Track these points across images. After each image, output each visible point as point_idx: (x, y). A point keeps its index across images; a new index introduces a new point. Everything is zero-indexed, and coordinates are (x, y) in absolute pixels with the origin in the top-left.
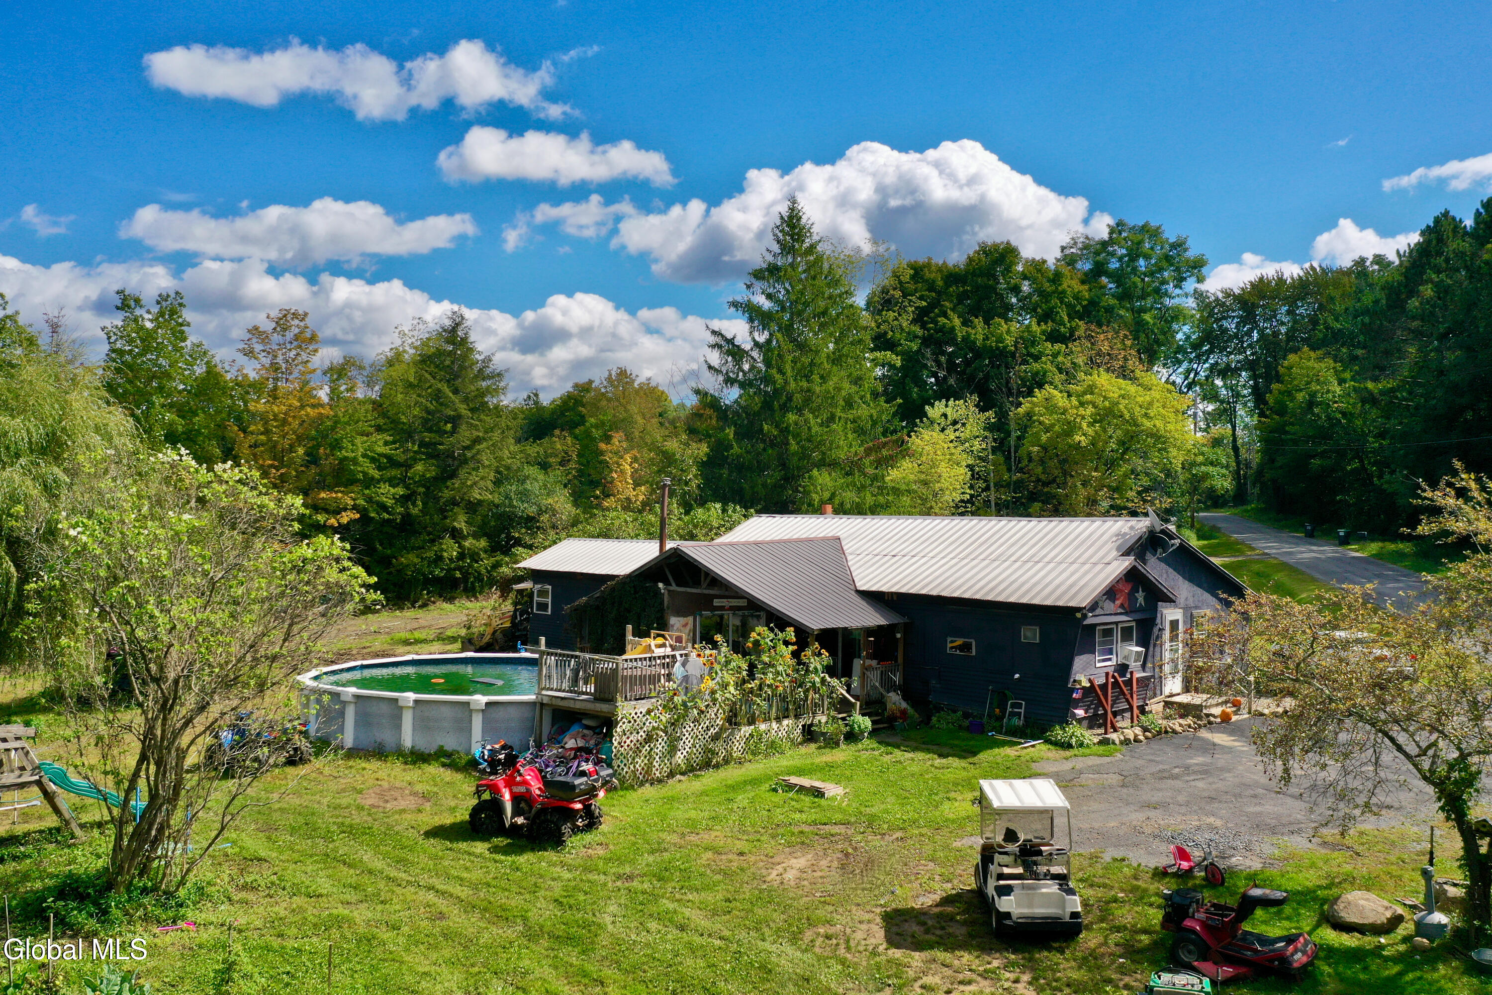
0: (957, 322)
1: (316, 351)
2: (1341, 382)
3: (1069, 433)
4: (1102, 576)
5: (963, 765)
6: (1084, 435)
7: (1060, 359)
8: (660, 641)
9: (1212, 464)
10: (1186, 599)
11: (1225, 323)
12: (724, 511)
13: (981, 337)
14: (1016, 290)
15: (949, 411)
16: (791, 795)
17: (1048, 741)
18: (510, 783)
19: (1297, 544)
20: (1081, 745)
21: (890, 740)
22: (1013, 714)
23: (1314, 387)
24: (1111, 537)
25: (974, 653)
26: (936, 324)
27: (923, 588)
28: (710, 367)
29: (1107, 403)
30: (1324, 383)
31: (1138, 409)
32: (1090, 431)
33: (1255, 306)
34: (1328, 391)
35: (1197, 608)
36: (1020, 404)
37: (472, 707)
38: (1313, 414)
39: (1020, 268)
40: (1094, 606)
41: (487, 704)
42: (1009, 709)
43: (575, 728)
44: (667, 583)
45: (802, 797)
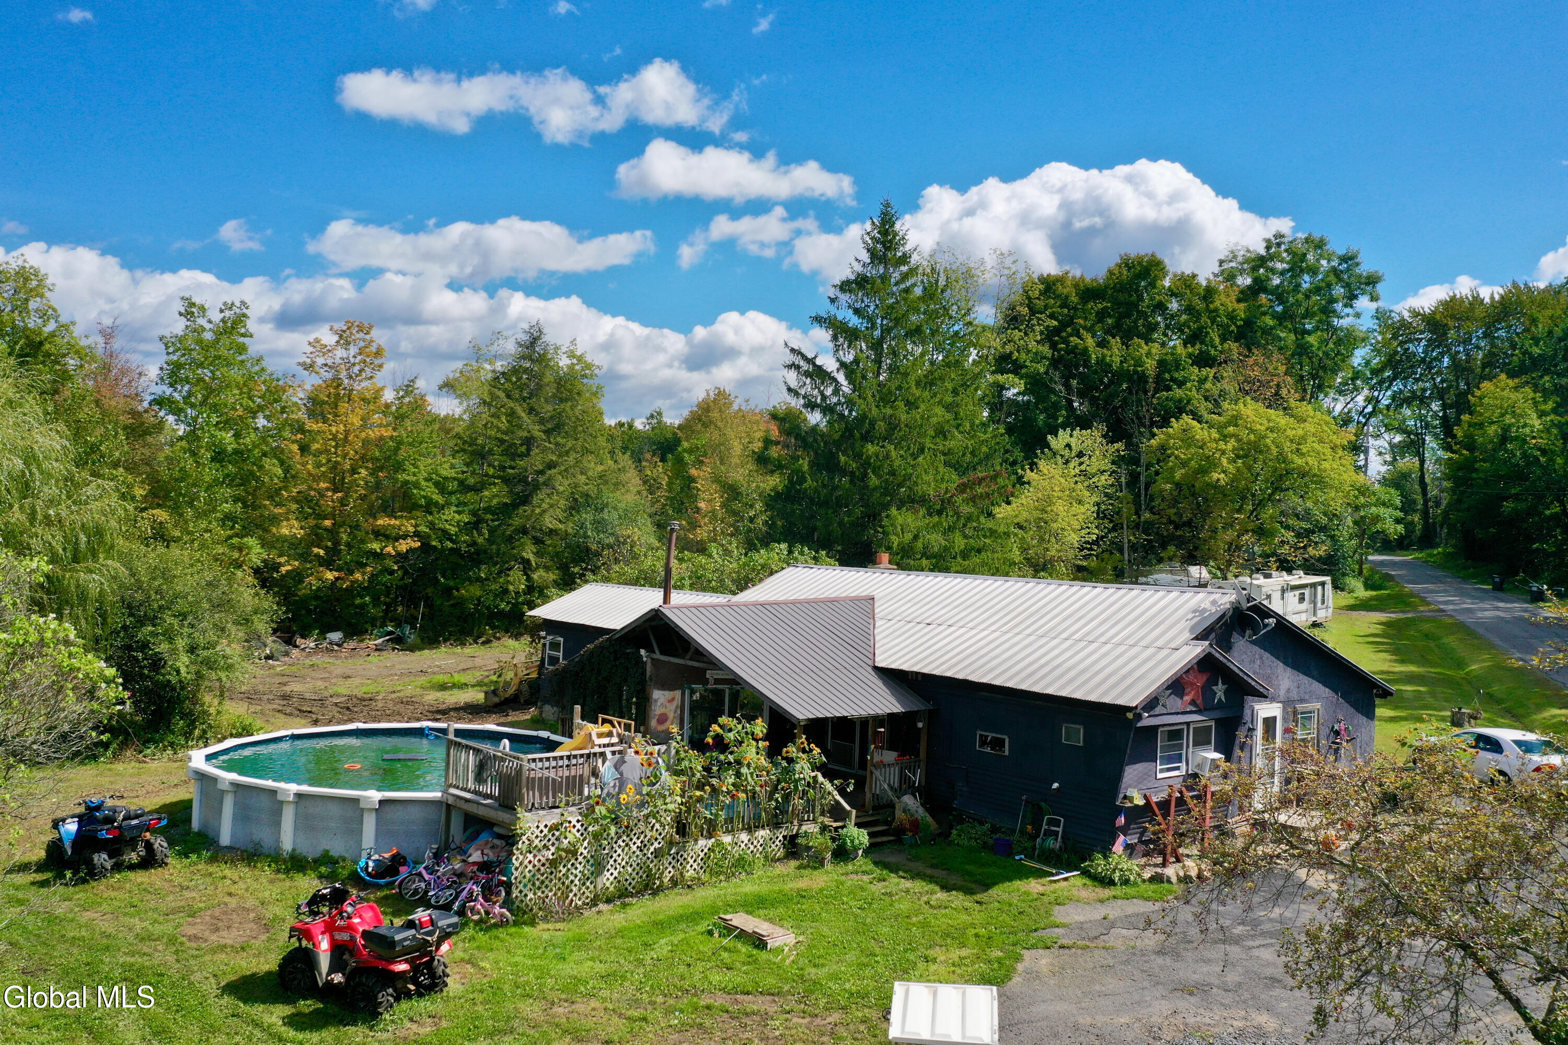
0: (1090, 342)
1: (381, 366)
2: (1542, 414)
3: (1204, 471)
4: (1165, 665)
5: (967, 904)
6: (1224, 472)
7: (1208, 385)
8: (606, 728)
9: (1384, 504)
10: (1288, 690)
11: (1412, 347)
12: (790, 552)
13: (1118, 359)
14: (1161, 307)
15: (1073, 442)
16: (725, 942)
17: (1086, 873)
18: (330, 928)
19: (1482, 600)
20: (1126, 882)
21: (891, 859)
22: (1049, 833)
23: (1509, 420)
24: (1187, 614)
25: (1007, 753)
26: (1068, 346)
27: (949, 669)
28: (790, 390)
29: (1252, 437)
30: (1521, 416)
31: (1288, 444)
32: (1231, 468)
33: (1446, 328)
34: (1525, 425)
35: (1302, 701)
36: (1153, 435)
37: (362, 805)
38: (1506, 451)
39: (1167, 283)
40: (1152, 703)
41: (380, 802)
42: (1045, 827)
43: (484, 837)
44: (650, 650)
45: (739, 945)
